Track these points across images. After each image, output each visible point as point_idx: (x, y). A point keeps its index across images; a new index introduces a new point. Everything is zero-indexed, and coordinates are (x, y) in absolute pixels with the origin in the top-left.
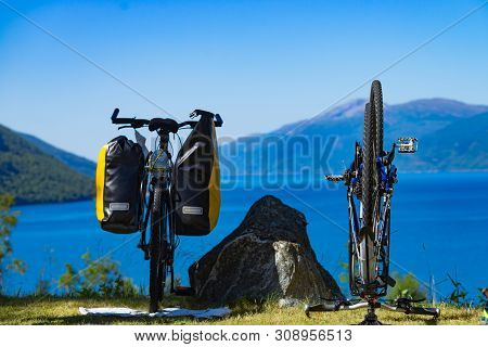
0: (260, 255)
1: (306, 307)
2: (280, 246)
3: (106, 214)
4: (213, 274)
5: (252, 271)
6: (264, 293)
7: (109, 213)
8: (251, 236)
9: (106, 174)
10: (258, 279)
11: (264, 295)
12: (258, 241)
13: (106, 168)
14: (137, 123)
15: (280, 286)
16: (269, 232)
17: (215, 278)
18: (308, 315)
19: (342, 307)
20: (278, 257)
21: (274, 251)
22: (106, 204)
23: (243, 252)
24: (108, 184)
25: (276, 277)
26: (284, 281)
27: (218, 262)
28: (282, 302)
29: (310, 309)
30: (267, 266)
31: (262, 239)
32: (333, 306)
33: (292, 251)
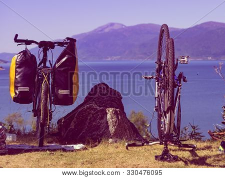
0: (98, 115)
1: (126, 144)
2: (110, 111)
3: (16, 93)
4: (72, 126)
5: (94, 123)
6: (101, 136)
7: (17, 93)
8: (94, 105)
9: (16, 72)
10: (97, 128)
11: (101, 137)
12: (98, 107)
13: (16, 68)
14: (28, 42)
15: (109, 132)
16: (104, 103)
17: (73, 127)
18: (127, 148)
19: (145, 144)
20: (109, 116)
21: (106, 114)
22: (16, 88)
23: (89, 114)
24: (17, 77)
25: (108, 127)
26: (112, 129)
27: (75, 119)
28: (111, 140)
29: (129, 145)
30: (103, 121)
31: (99, 107)
32: (141, 144)
33: (116, 113)
